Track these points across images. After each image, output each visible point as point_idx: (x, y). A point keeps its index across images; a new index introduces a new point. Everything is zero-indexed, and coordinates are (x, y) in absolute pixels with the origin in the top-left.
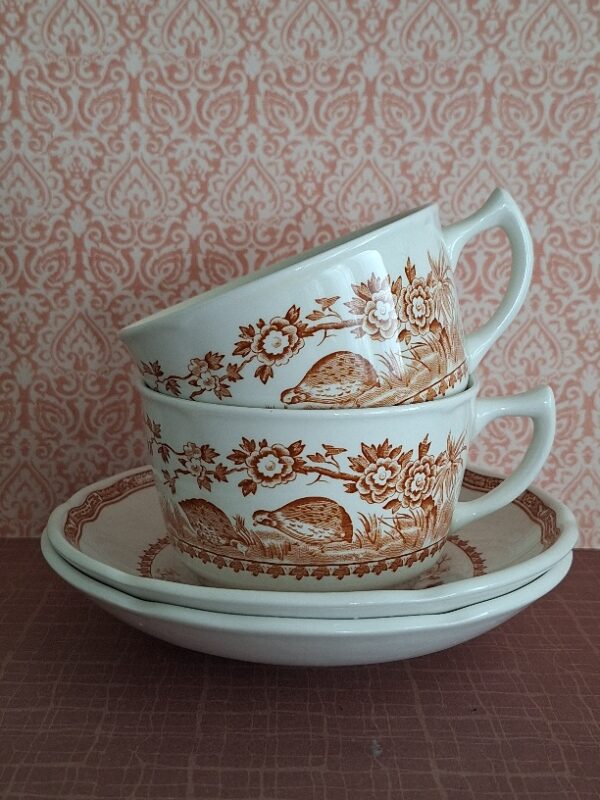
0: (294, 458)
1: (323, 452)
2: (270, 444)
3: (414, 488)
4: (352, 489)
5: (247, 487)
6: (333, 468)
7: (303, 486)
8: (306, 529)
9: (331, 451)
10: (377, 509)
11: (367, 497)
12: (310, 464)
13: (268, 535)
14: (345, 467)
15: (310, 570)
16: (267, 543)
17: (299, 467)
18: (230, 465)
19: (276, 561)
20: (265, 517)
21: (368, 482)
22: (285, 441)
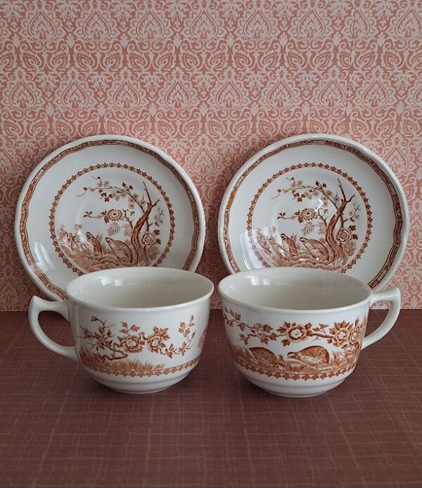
0: (307, 331)
1: (319, 327)
2: (297, 324)
3: (353, 339)
4: (330, 342)
5: (286, 343)
6: (323, 334)
7: (310, 342)
8: (310, 359)
9: (323, 326)
10: (339, 349)
11: (336, 344)
12: (314, 332)
13: (294, 362)
14: (328, 334)
15: (311, 376)
16: (293, 366)
17: (309, 334)
18: (279, 333)
19: (296, 373)
20: (293, 355)
21: (336, 338)
22: (303, 324)
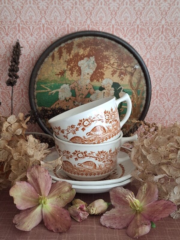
0: (85, 154)
1: (91, 153)
2: (80, 151)
3: (108, 158)
4: (97, 159)
5: (76, 159)
6: (92, 156)
7: (87, 159)
8: (88, 167)
9: (92, 153)
10: (101, 163)
11: (99, 161)
12: (88, 155)
13: (81, 168)
14: (95, 155)
15: (89, 174)
16: (80, 169)
17: (86, 156)
18: (73, 155)
19: (82, 172)
20: (80, 165)
21: (99, 158)
22: (83, 151)
